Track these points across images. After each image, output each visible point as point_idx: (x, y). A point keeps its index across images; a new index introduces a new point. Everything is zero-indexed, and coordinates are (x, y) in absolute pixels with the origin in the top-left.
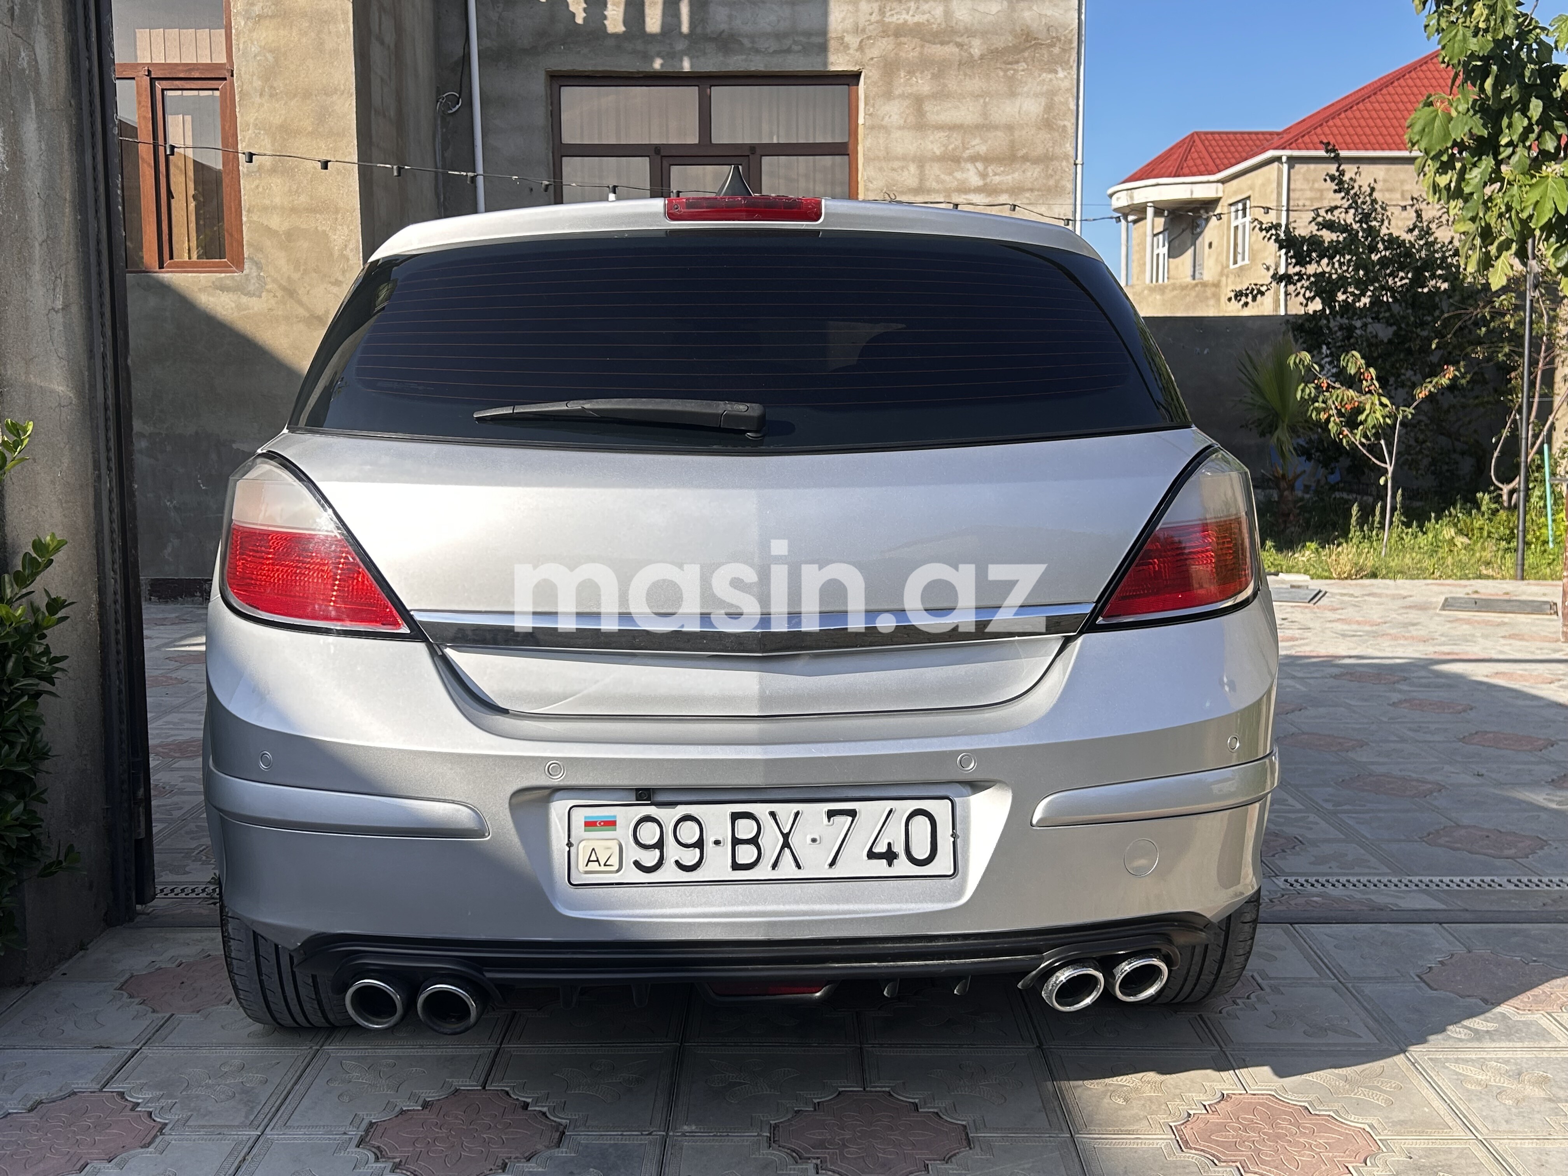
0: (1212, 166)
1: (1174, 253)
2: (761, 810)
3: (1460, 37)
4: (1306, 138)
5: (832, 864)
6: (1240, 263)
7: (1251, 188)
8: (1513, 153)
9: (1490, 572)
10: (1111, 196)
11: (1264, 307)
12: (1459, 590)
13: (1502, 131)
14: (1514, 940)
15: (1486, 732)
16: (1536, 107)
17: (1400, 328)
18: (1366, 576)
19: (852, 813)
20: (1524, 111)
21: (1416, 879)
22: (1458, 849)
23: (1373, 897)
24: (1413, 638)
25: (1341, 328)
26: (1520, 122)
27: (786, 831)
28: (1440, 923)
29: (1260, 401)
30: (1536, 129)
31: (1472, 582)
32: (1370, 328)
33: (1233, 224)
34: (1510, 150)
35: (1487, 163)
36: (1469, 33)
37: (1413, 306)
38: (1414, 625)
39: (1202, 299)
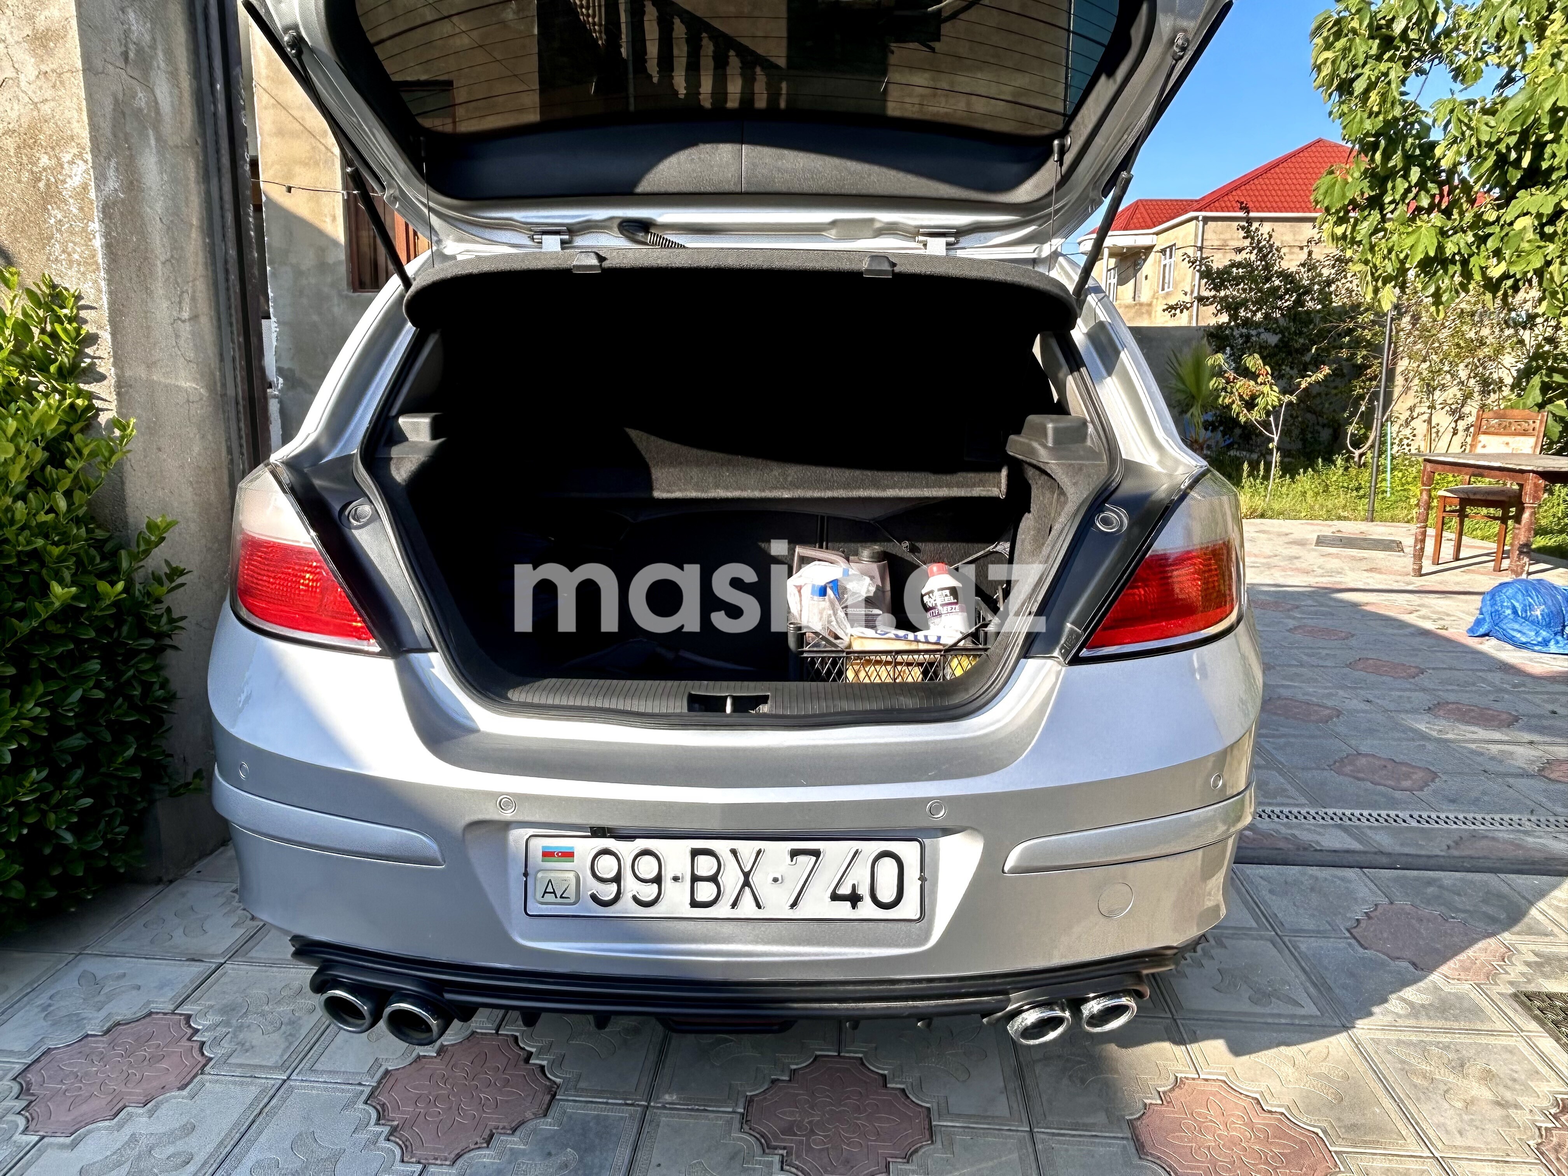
0: (1150, 223)
1: (1122, 281)
2: (721, 847)
3: (1358, 118)
4: (1217, 204)
5: (794, 905)
6: (1166, 290)
7: (1176, 238)
8: (1395, 209)
9: (1346, 514)
10: (1079, 243)
11: (1182, 320)
12: (1326, 529)
13: (1386, 191)
14: (1430, 890)
15: (1367, 659)
16: (1415, 173)
17: (1284, 336)
18: (1257, 517)
19: (816, 853)
20: (1406, 177)
21: (1330, 811)
22: (1363, 780)
23: (1296, 832)
24: (1297, 569)
25: (1241, 336)
26: (1401, 185)
27: (747, 870)
28: (1361, 868)
29: (1181, 386)
30: (1414, 191)
31: (1336, 522)
32: (1262, 336)
33: (1163, 263)
34: (1393, 206)
35: (1376, 216)
36: (1366, 115)
37: (1294, 320)
38: (1297, 558)
39: (1139, 314)
